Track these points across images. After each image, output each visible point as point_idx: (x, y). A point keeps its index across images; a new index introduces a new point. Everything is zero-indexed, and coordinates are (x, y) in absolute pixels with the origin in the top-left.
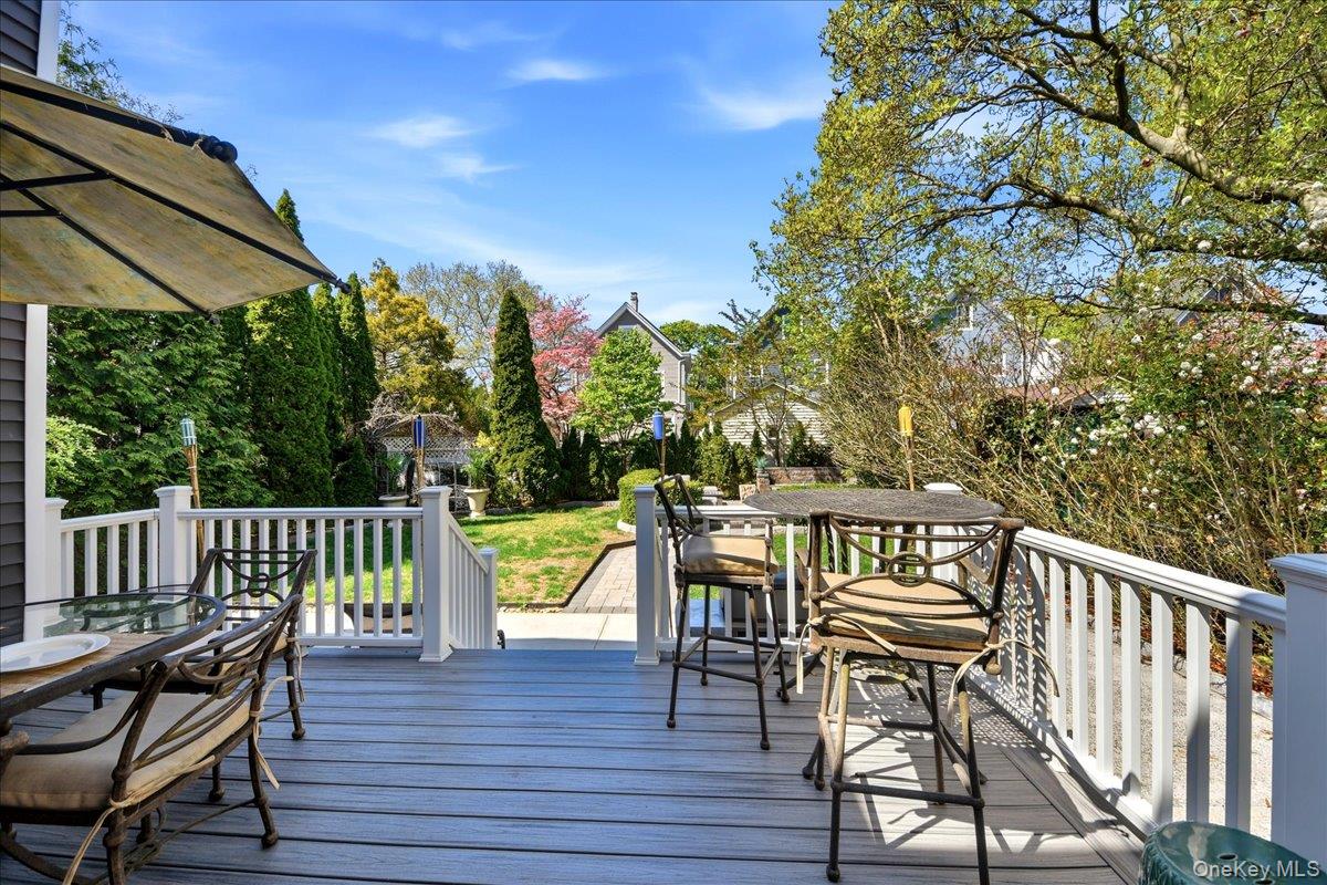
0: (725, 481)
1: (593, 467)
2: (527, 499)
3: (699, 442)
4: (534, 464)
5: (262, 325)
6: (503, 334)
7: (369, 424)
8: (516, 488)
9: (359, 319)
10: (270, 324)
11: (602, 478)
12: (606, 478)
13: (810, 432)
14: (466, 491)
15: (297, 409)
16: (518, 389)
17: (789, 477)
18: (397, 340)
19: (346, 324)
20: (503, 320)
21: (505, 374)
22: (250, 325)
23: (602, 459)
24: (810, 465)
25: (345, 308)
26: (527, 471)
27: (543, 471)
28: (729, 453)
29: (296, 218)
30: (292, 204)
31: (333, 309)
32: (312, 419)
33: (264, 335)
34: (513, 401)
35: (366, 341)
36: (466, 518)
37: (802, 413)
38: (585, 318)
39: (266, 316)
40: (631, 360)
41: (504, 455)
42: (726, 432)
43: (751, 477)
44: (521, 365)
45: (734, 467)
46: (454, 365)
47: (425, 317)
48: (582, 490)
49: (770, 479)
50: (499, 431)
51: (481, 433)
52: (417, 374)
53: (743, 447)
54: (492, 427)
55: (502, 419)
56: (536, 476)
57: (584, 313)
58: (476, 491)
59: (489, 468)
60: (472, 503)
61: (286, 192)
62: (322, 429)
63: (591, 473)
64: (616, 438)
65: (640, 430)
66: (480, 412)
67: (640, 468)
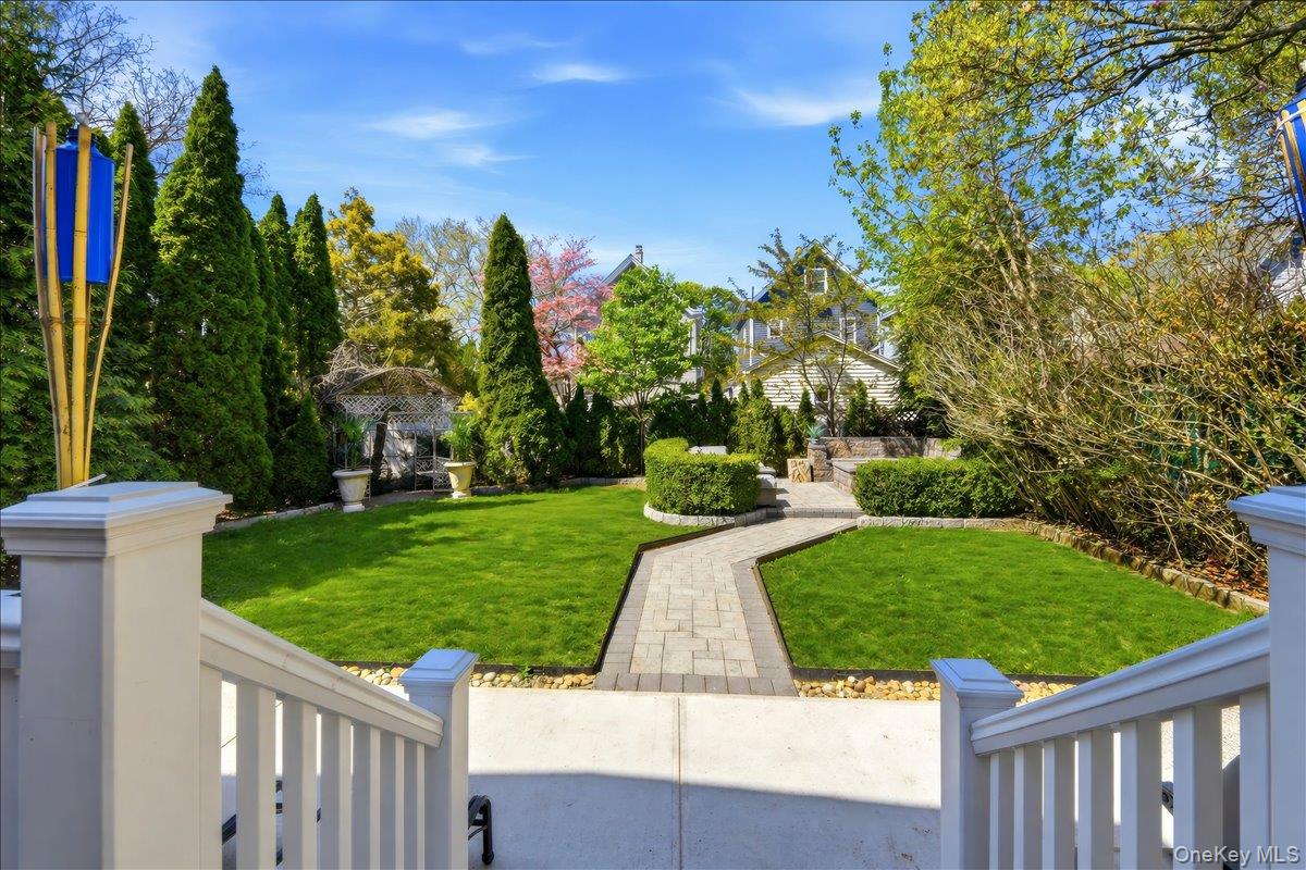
0: (769, 454)
1: (605, 435)
2: (522, 474)
3: (735, 405)
4: (531, 432)
5: (171, 238)
6: (495, 269)
7: (327, 379)
8: (509, 460)
9: (320, 252)
10: (183, 238)
11: (615, 449)
12: (621, 450)
13: (871, 394)
14: (447, 465)
15: (218, 352)
16: (513, 336)
17: (849, 449)
18: (369, 282)
19: (300, 254)
20: (496, 251)
21: (497, 318)
22: (156, 239)
23: (615, 426)
24: (875, 434)
25: (301, 237)
26: (524, 441)
27: (543, 440)
28: (773, 418)
29: (228, 103)
30: (224, 85)
31: (287, 237)
32: (241, 368)
33: (174, 252)
34: (506, 351)
35: (326, 278)
36: (446, 500)
37: (860, 371)
38: (590, 263)
39: (178, 226)
40: (652, 304)
41: (495, 419)
42: (768, 392)
43: (800, 449)
44: (517, 307)
45: (779, 437)
46: (439, 315)
47: (404, 254)
48: (591, 463)
49: (827, 451)
50: (489, 389)
51: (468, 394)
52: (392, 323)
53: (789, 412)
54: (481, 385)
55: (492, 373)
56: (535, 445)
57: (590, 256)
58: (460, 464)
59: (477, 437)
60: (453, 479)
61: (216, 70)
62: (255, 379)
63: (602, 443)
64: (631, 400)
65: (661, 391)
66: (467, 373)
67: (663, 437)
